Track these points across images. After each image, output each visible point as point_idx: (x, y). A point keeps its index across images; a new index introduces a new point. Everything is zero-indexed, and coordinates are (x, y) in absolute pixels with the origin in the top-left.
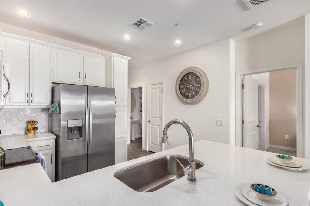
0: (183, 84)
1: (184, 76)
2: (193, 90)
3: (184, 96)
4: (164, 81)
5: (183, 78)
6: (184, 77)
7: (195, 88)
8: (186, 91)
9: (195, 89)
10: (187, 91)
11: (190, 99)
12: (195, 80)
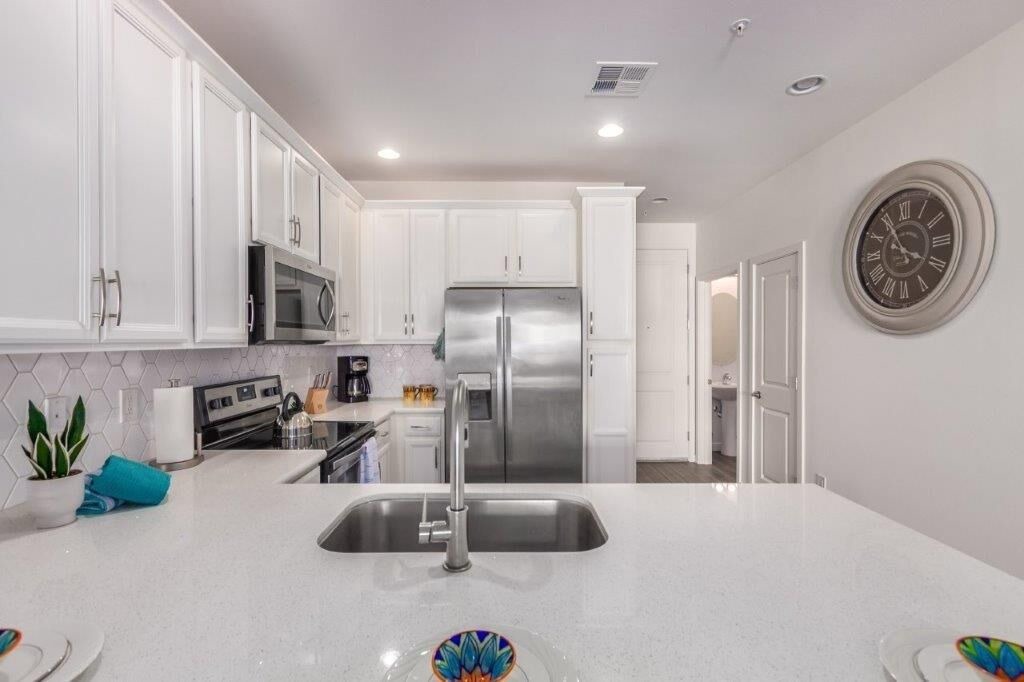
0: (876, 246)
1: (877, 211)
2: (918, 268)
3: (875, 294)
4: (804, 243)
5: (876, 219)
6: (879, 214)
7: (925, 255)
8: (888, 275)
9: (928, 259)
10: (892, 272)
11: (901, 307)
12: (923, 221)
